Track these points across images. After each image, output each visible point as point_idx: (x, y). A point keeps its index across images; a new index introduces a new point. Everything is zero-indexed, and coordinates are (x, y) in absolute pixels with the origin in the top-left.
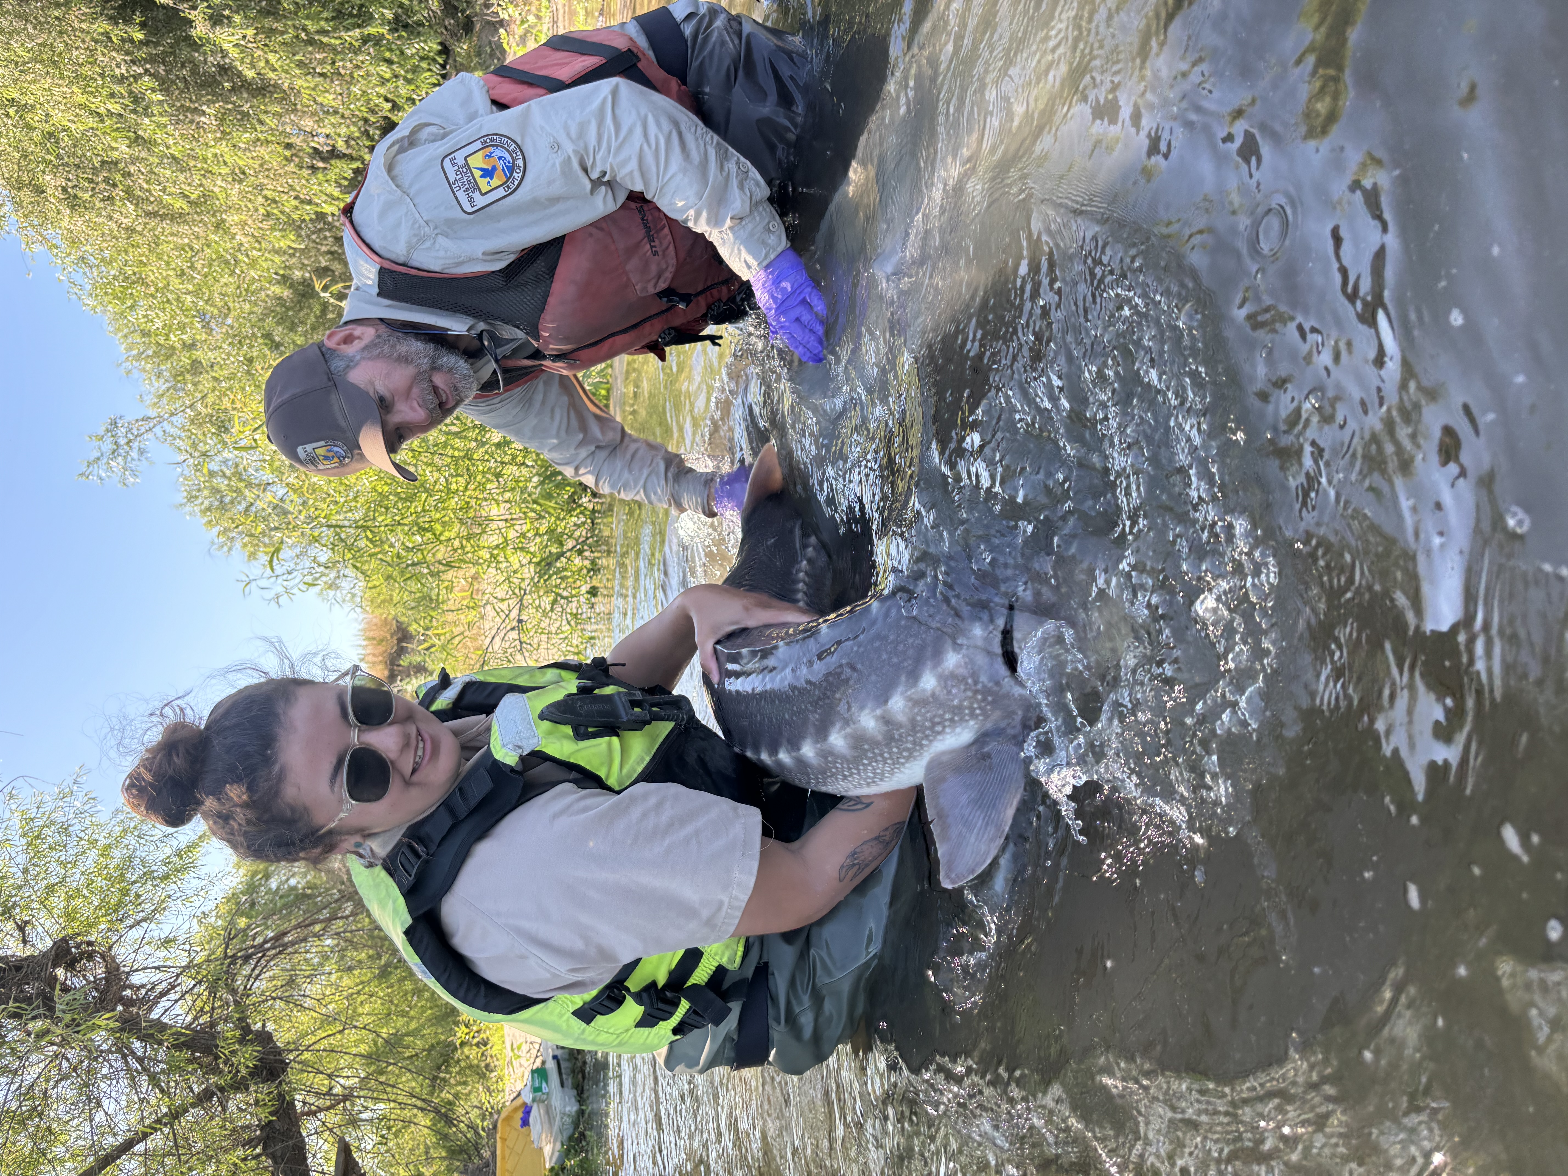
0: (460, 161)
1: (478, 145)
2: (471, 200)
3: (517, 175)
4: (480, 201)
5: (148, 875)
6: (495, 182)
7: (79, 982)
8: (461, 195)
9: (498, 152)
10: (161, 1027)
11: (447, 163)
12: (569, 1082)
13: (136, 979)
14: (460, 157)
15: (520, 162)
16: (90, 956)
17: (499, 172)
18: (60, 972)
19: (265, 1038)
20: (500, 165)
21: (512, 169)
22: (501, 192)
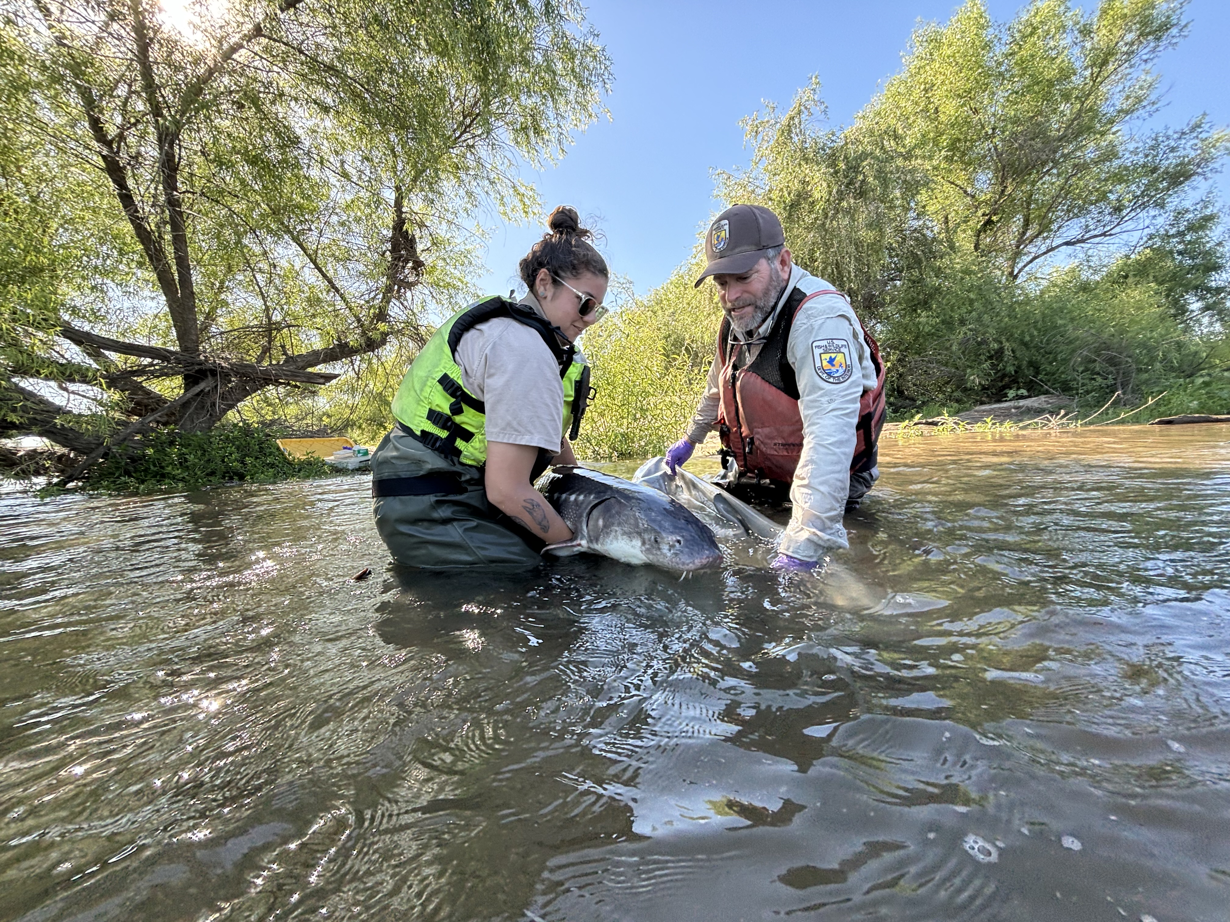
0: (842, 350)
1: (849, 363)
2: (819, 347)
3: (824, 376)
4: (817, 352)
5: (451, 297)
6: (825, 363)
7: (406, 271)
8: (824, 343)
9: (841, 371)
10: (388, 302)
11: (845, 343)
12: (362, 465)
13: (409, 294)
14: (845, 350)
15: (831, 380)
16: (417, 275)
17: (830, 367)
18: (410, 265)
19: (383, 342)
20: (834, 369)
21: (829, 375)
22: (818, 364)
